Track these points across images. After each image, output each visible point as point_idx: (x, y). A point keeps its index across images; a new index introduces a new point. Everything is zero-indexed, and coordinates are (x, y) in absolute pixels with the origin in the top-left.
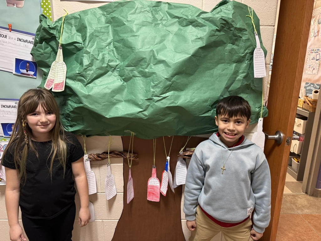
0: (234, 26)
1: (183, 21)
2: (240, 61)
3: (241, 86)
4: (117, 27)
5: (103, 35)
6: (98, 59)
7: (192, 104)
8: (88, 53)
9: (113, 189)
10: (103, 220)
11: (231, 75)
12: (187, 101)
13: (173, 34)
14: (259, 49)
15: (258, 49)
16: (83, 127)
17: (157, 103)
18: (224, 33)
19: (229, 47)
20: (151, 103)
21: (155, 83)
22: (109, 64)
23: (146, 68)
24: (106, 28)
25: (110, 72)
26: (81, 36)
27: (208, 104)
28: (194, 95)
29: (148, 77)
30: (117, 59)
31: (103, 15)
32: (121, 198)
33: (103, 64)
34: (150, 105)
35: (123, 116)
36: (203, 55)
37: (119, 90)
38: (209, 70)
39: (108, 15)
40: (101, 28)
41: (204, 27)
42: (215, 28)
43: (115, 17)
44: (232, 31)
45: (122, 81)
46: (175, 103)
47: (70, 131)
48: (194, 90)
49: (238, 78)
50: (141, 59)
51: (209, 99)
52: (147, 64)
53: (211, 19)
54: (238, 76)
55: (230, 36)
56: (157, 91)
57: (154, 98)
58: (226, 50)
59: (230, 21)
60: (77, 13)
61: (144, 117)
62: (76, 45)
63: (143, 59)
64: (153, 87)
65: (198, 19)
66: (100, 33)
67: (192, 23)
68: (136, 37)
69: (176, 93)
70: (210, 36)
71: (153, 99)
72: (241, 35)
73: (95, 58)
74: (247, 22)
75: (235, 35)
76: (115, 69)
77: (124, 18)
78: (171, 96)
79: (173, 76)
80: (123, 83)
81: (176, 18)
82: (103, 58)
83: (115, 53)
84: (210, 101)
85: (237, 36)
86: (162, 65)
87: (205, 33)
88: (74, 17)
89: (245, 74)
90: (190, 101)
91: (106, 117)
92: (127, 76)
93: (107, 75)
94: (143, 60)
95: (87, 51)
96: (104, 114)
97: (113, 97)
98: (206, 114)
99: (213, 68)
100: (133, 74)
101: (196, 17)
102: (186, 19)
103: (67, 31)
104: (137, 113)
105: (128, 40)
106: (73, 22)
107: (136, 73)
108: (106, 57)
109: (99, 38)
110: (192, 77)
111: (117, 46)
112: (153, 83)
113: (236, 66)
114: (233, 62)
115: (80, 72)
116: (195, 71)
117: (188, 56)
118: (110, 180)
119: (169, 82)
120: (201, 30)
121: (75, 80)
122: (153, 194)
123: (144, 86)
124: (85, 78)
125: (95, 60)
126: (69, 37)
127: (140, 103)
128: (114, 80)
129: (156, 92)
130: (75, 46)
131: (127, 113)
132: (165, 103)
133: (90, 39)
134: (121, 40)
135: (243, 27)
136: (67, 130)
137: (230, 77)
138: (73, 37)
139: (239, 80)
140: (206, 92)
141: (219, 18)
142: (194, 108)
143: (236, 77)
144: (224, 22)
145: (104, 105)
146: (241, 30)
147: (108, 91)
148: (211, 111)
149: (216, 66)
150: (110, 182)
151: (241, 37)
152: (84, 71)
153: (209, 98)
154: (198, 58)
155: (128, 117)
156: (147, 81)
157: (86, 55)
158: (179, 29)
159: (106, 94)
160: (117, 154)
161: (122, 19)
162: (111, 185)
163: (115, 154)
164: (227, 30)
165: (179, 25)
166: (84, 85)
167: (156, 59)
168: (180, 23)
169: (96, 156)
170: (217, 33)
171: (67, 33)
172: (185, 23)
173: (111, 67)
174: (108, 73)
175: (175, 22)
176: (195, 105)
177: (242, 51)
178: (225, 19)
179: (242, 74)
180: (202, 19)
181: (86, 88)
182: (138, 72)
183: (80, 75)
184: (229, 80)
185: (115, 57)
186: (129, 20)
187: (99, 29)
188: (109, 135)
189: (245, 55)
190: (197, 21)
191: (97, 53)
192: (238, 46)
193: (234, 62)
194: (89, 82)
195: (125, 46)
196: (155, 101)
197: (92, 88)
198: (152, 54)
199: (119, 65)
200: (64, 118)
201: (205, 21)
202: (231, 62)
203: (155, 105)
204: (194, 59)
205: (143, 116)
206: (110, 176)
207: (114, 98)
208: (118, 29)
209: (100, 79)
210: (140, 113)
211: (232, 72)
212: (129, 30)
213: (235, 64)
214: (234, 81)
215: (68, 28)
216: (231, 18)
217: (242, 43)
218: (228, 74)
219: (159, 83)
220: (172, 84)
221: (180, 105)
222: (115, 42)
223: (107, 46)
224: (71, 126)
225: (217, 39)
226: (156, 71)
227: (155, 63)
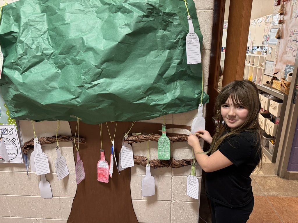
0: (162, 11)
1: (112, 8)
2: (173, 47)
3: (176, 72)
4: (51, 16)
5: (38, 24)
6: (32, 48)
7: (124, 91)
8: (22, 42)
9: (65, 169)
10: (61, 197)
11: (164, 62)
12: (119, 88)
13: (104, 21)
14: (193, 34)
15: (191, 35)
16: (27, 113)
17: (88, 90)
18: (153, 19)
19: (160, 33)
20: (83, 90)
21: (85, 70)
22: (44, 52)
23: (77, 55)
24: (42, 17)
25: (46, 60)
26: (18, 26)
27: (141, 91)
28: (126, 82)
29: (79, 64)
30: (52, 47)
31: (39, 4)
32: (74, 178)
33: (37, 52)
34: (81, 92)
35: (57, 103)
36: (132, 41)
37: (53, 78)
38: (141, 57)
39: (43, 4)
40: (36, 17)
41: (131, 13)
42: (142, 13)
43: (49, 6)
44: (161, 16)
45: (57, 69)
46: (107, 90)
47: (16, 116)
48: (127, 77)
49: (173, 64)
50: (72, 46)
51: (142, 87)
52: (77, 51)
53: (137, 4)
54: (172, 63)
55: (160, 21)
56: (88, 78)
57: (85, 85)
58: (158, 36)
59: (157, 6)
60: (14, 3)
61: (78, 104)
62: (14, 34)
63: (73, 46)
64: (83, 75)
65: (125, 5)
66: (35, 22)
67: (120, 9)
68: (67, 25)
69: (108, 80)
70: (137, 22)
71: (84, 87)
72: (171, 20)
73: (29, 47)
74: (180, 6)
75: (165, 21)
76: (50, 57)
77: (56, 6)
78: (103, 83)
79: (102, 63)
80: (58, 71)
81: (107, 5)
82: (38, 47)
83: (50, 41)
84: (143, 88)
85: (168, 21)
86: (91, 52)
87: (132, 20)
88: (11, 7)
89: (179, 61)
90: (123, 88)
91: (42, 103)
92: (60, 63)
93: (42, 63)
94: (74, 48)
95: (20, 40)
96: (39, 101)
97: (47, 84)
98: (140, 100)
99: (145, 55)
100: (66, 62)
101: (123, 2)
102: (115, 6)
103: (6, 21)
104: (70, 100)
105: (59, 29)
106: (10, 12)
107: (68, 60)
108: (40, 46)
109: (34, 27)
110: (123, 64)
111: (51, 34)
112: (84, 70)
113: (169, 53)
114: (166, 48)
115: (15, 61)
116: (126, 58)
117: (116, 43)
118: (61, 162)
119: (99, 69)
120: (128, 16)
121: (12, 68)
122: (103, 175)
123: (76, 73)
124: (20, 67)
125: (29, 49)
126: (7, 27)
127: (72, 91)
128: (49, 68)
129: (86, 80)
130: (13, 36)
131: (61, 100)
132: (97, 91)
133: (24, 28)
134: (54, 28)
135: (172, 12)
136: (13, 115)
137: (163, 64)
138: (10, 27)
139: (173, 67)
140: (139, 79)
141: (146, 3)
142: (126, 95)
143: (170, 65)
144: (151, 7)
145: (39, 93)
146: (170, 15)
147: (42, 79)
148: (145, 98)
149: (149, 53)
150: (61, 163)
151: (172, 23)
152: (18, 60)
153: (142, 85)
154: (127, 44)
155: (61, 103)
156: (79, 68)
157: (20, 44)
158: (110, 16)
159: (40, 82)
160: (65, 138)
161: (55, 7)
162: (62, 166)
163: (63, 138)
164: (155, 15)
165: (109, 12)
166: (20, 73)
167: (85, 46)
168: (110, 10)
169: (45, 139)
170: (145, 19)
171: (5, 23)
172: (114, 9)
173: (46, 55)
174: (44, 61)
175: (106, 9)
176: (127, 93)
177: (174, 36)
178: (152, 4)
179: (176, 61)
180: (129, 5)
181: (22, 77)
182: (70, 60)
183: (15, 63)
184: (162, 67)
185: (50, 45)
186: (61, 8)
187: (34, 18)
188: (57, 120)
189: (178, 41)
190: (124, 7)
191: (31, 42)
192: (170, 32)
193: (168, 48)
194: (24, 70)
195: (57, 34)
196: (87, 88)
197: (27, 76)
198: (81, 42)
199: (54, 53)
200: (10, 105)
201: (133, 7)
202: (164, 49)
203: (86, 92)
204: (123, 46)
205: (76, 103)
206: (60, 158)
207: (49, 85)
208: (52, 17)
209: (35, 67)
210: (73, 100)
211: (165, 58)
212: (61, 18)
213: (168, 51)
214: (168, 68)
215: (6, 18)
216: (157, 3)
217: (174, 28)
218: (161, 61)
219: (89, 70)
220: (102, 71)
221: (112, 92)
222: (50, 31)
223: (42, 35)
224: (17, 112)
225: (146, 25)
226: (85, 59)
227: (84, 51)
